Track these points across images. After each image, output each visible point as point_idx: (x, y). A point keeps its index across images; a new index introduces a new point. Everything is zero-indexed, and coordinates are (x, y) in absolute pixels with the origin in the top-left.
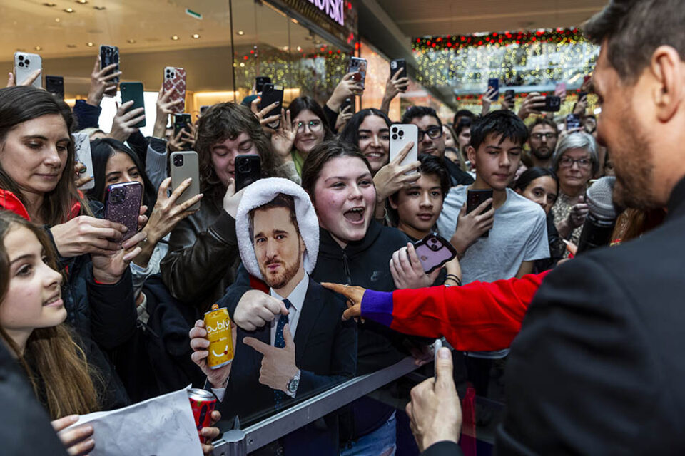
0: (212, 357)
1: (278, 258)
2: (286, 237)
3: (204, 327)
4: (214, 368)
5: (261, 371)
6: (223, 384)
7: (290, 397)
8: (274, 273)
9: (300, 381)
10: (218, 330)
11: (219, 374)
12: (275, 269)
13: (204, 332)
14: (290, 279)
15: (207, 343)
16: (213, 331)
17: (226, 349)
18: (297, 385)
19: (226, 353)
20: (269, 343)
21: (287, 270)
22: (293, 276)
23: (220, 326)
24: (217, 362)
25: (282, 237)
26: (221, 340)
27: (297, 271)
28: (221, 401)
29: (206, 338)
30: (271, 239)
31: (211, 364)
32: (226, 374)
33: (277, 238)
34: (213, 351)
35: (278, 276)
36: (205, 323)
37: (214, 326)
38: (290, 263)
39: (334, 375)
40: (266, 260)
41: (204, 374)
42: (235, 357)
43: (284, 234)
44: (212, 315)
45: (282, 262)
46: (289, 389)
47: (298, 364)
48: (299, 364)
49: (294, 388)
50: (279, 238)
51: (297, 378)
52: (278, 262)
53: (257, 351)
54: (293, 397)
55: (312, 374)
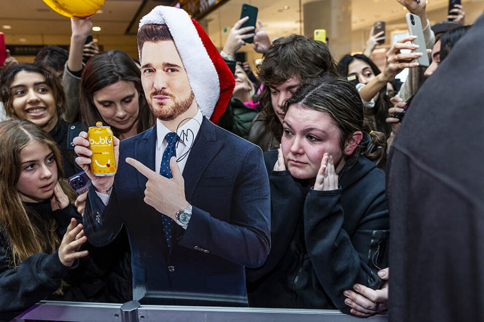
0: (94, 166)
1: (167, 91)
2: (178, 71)
3: (87, 139)
4: (97, 175)
5: (146, 192)
6: (107, 191)
7: (181, 227)
8: (161, 104)
9: (192, 216)
10: (100, 144)
11: (102, 181)
12: (163, 101)
13: (87, 143)
14: (180, 113)
15: (90, 153)
16: (95, 144)
17: (109, 163)
18: (189, 218)
19: (108, 165)
20: (154, 169)
21: (177, 104)
22: (183, 111)
23: (103, 141)
24: (100, 171)
25: (173, 70)
26: (103, 153)
27: (188, 107)
28: (106, 205)
29: (89, 147)
30: (160, 71)
31: (94, 170)
32: (110, 183)
33: (167, 71)
34: (96, 161)
35: (165, 108)
36: (88, 136)
37: (97, 140)
38: (181, 98)
40: (153, 90)
42: (117, 171)
43: (176, 68)
44: (95, 130)
45: (171, 96)
46: (179, 219)
49: (184, 220)
50: (170, 71)
51: (190, 212)
52: (167, 94)
53: (140, 173)
54: (185, 228)
55: (207, 215)
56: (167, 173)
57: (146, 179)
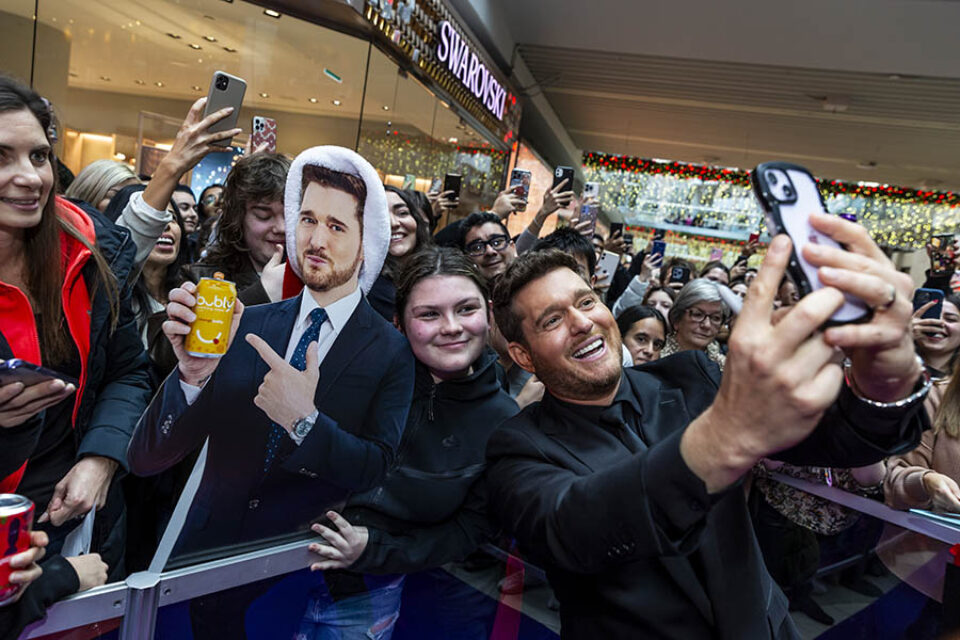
0: (193, 339)
1: (326, 252)
2: (343, 231)
3: (194, 294)
4: (192, 354)
5: (261, 388)
6: (200, 382)
7: (294, 441)
8: (315, 268)
9: (315, 427)
10: (213, 306)
11: (197, 365)
12: (318, 265)
13: (191, 301)
14: (335, 286)
15: (192, 317)
16: (205, 305)
17: (218, 338)
18: (309, 429)
19: (216, 341)
20: (283, 355)
21: (334, 273)
22: (339, 284)
23: (218, 303)
24: (199, 349)
25: (338, 229)
26: (214, 321)
27: (347, 281)
28: (189, 404)
29: (193, 309)
30: (322, 225)
31: (189, 346)
32: (208, 370)
33: (331, 227)
34: (198, 332)
35: (319, 274)
36: (198, 290)
37: (210, 300)
38: (341, 266)
39: (366, 439)
40: (309, 248)
41: (175, 356)
42: (228, 352)
43: (342, 227)
44: (211, 284)
45: (330, 260)
46: (294, 430)
47: (317, 402)
48: (319, 401)
49: (302, 432)
50: (334, 228)
51: (312, 420)
52: (325, 257)
53: (262, 359)
54: (298, 443)
55: (334, 424)
56: (299, 363)
57: (268, 369)
